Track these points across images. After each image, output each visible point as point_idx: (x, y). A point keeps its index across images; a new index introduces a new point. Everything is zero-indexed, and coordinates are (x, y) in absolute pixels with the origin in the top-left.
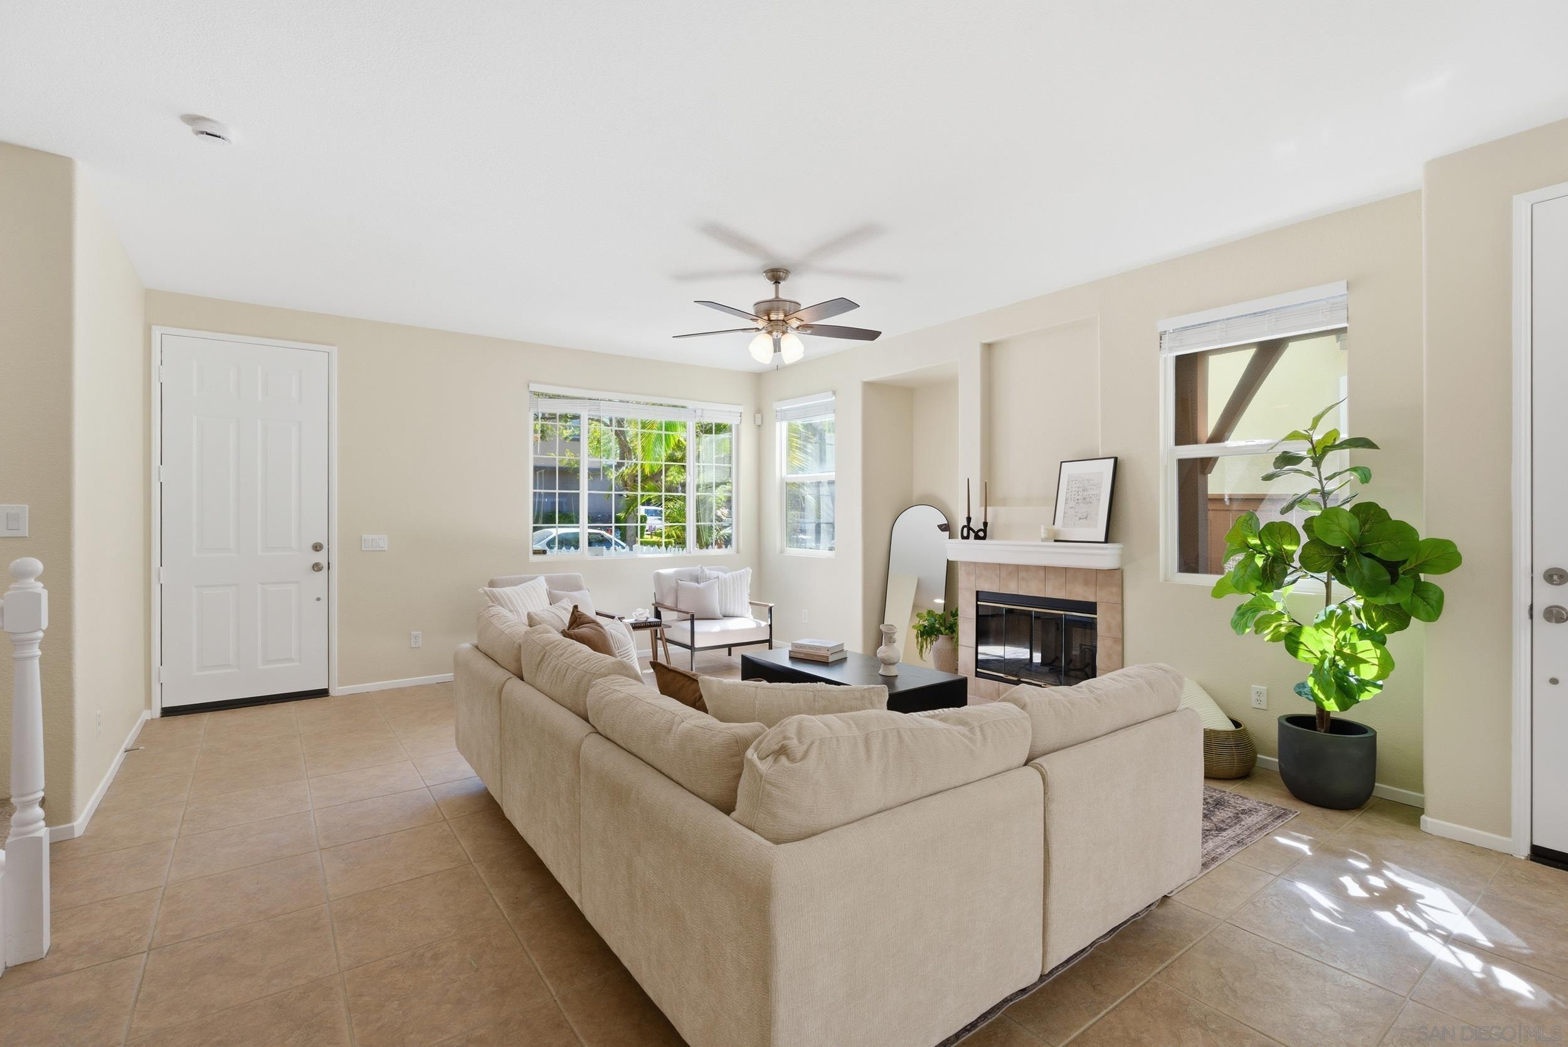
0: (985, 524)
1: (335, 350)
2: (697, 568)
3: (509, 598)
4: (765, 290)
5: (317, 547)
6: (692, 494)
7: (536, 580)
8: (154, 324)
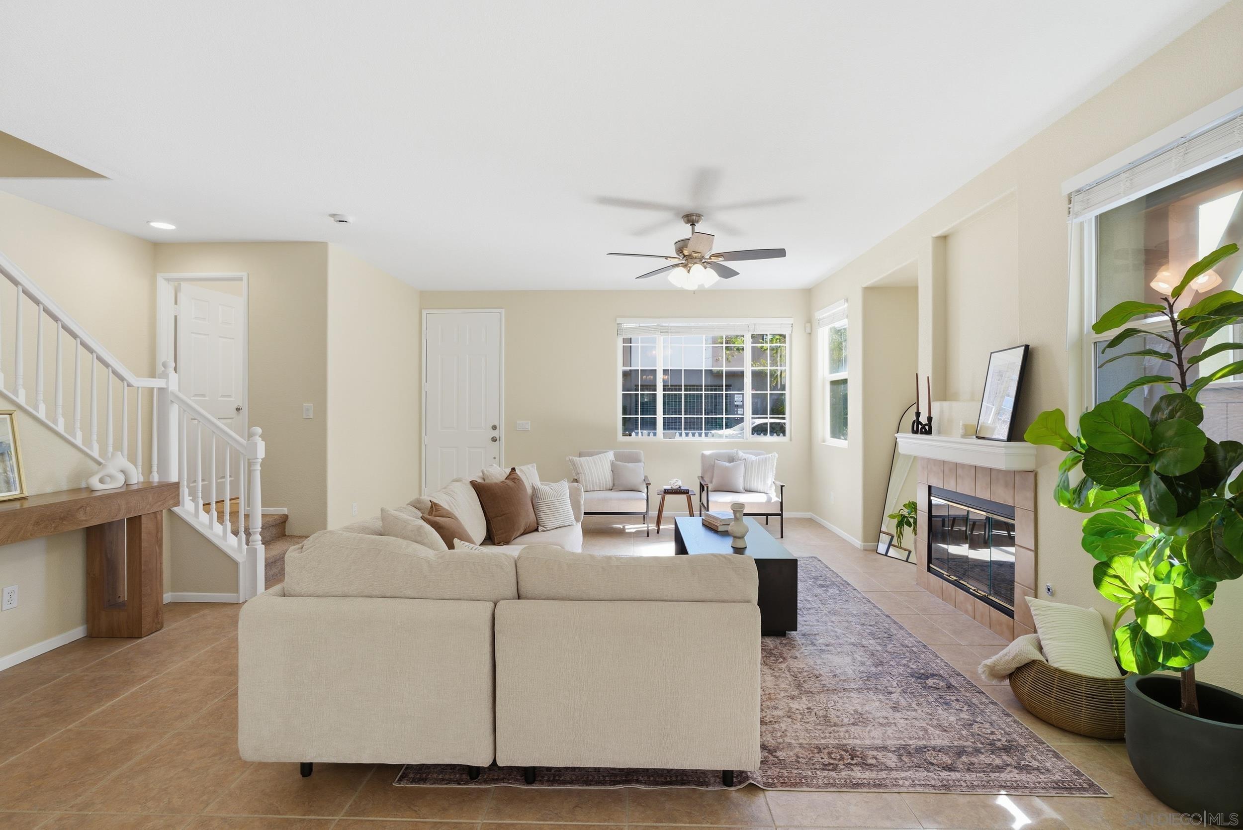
0: (930, 419)
1: (503, 311)
2: (733, 451)
3: (581, 465)
5: (494, 428)
6: (748, 391)
7: (605, 454)
8: (424, 309)
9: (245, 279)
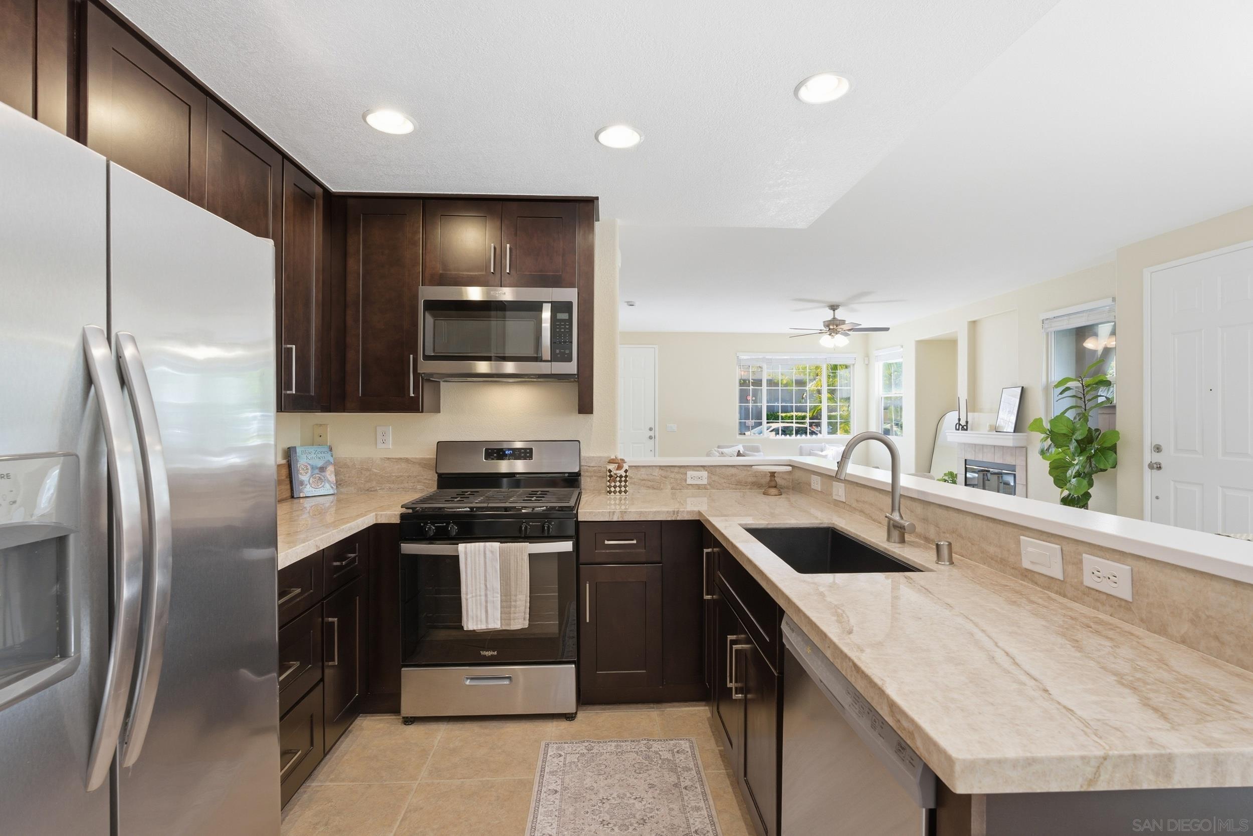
0: (967, 422)
1: (657, 347)
2: (822, 444)
4: (828, 315)
5: (651, 429)
6: (824, 404)
7: (738, 446)
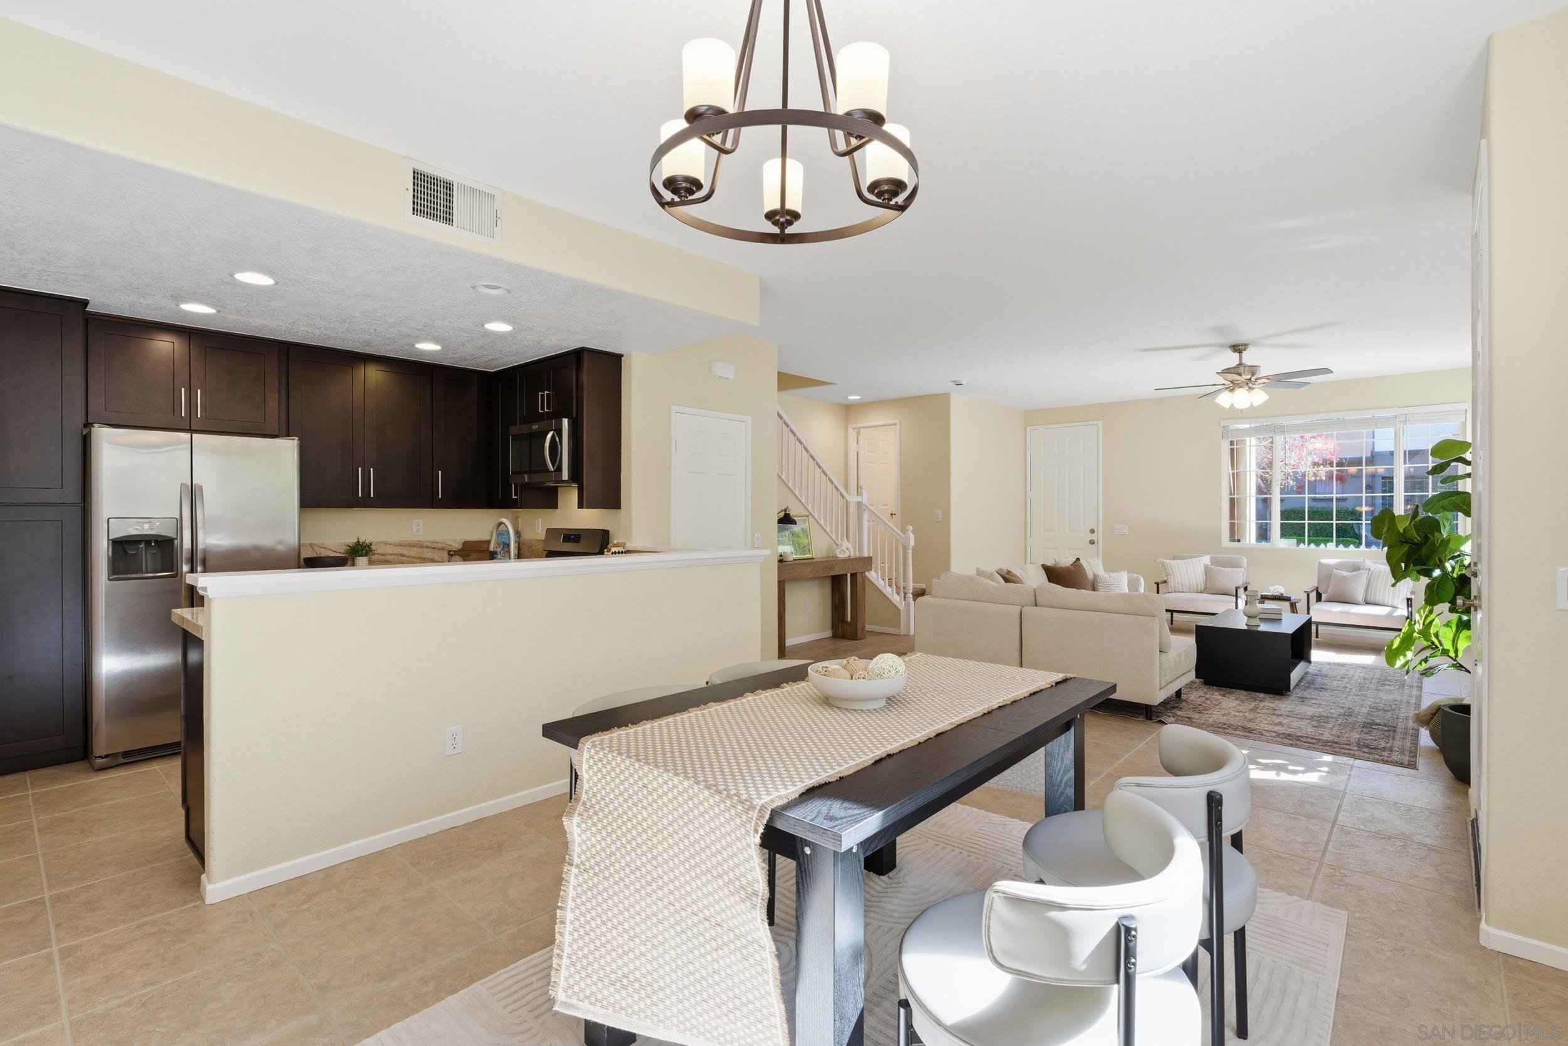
1: (1100, 423)
5: (1092, 531)
6: (1399, 493)
7: (1201, 558)
8: (1028, 426)
9: (898, 424)
